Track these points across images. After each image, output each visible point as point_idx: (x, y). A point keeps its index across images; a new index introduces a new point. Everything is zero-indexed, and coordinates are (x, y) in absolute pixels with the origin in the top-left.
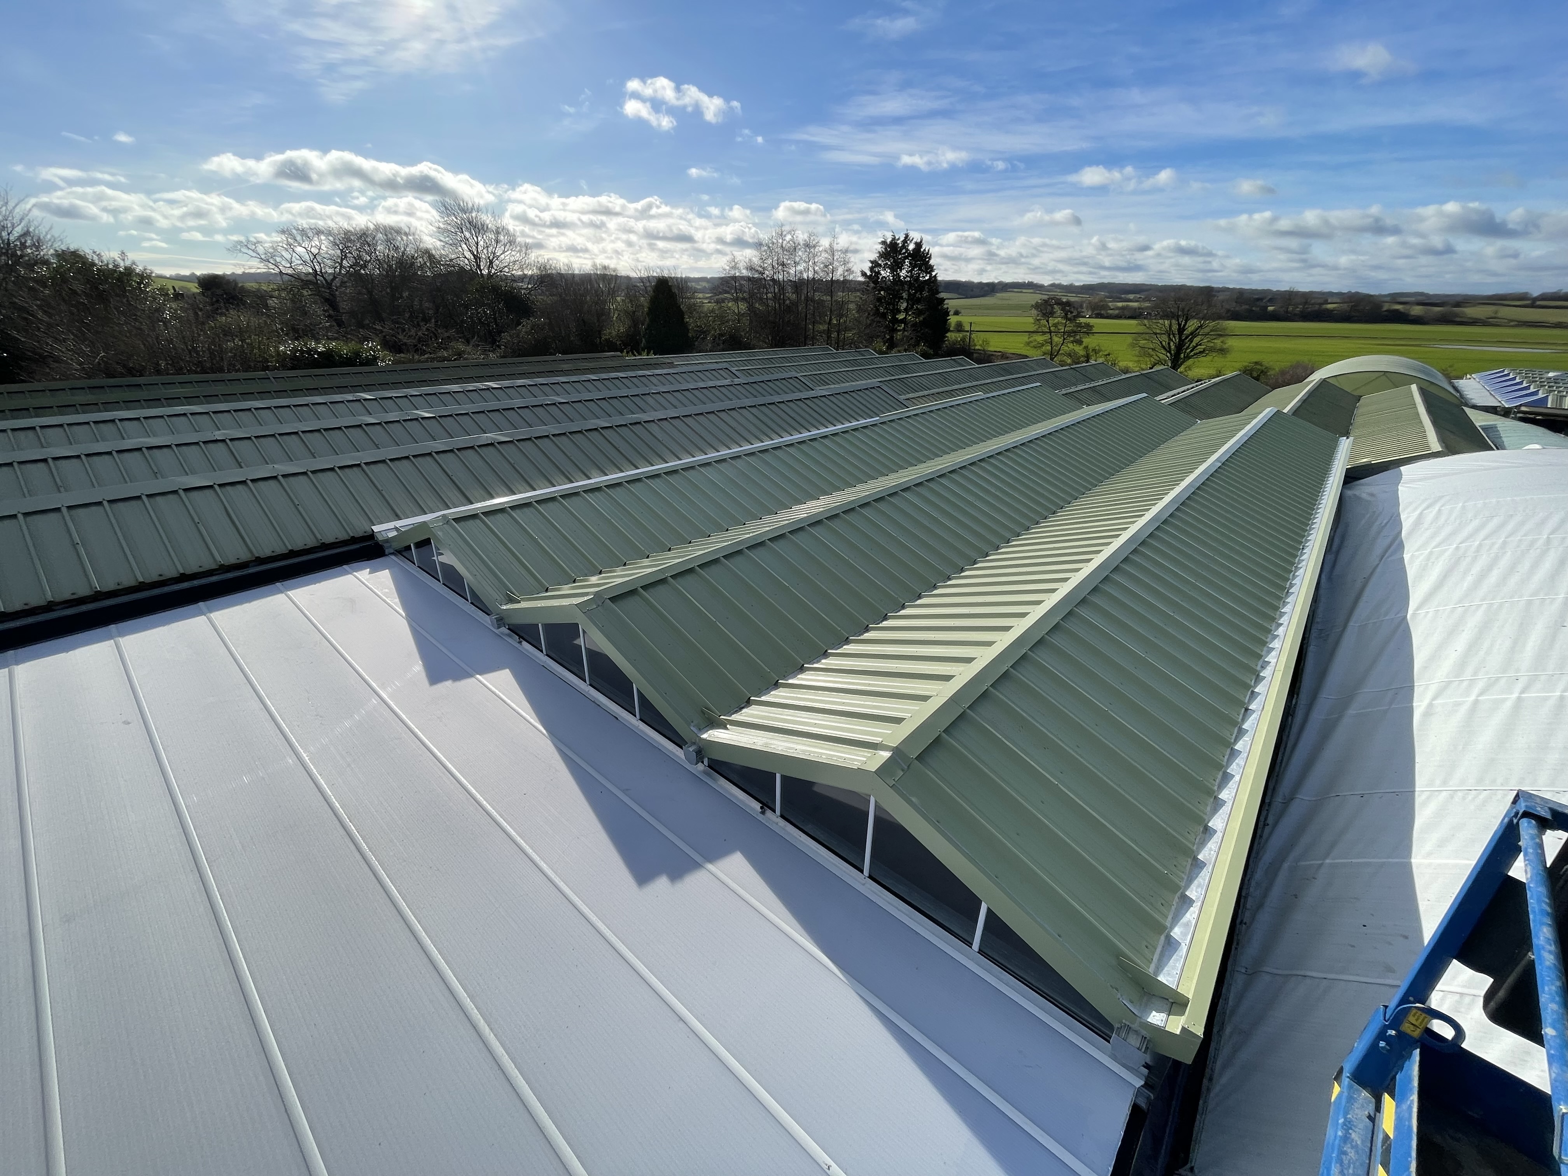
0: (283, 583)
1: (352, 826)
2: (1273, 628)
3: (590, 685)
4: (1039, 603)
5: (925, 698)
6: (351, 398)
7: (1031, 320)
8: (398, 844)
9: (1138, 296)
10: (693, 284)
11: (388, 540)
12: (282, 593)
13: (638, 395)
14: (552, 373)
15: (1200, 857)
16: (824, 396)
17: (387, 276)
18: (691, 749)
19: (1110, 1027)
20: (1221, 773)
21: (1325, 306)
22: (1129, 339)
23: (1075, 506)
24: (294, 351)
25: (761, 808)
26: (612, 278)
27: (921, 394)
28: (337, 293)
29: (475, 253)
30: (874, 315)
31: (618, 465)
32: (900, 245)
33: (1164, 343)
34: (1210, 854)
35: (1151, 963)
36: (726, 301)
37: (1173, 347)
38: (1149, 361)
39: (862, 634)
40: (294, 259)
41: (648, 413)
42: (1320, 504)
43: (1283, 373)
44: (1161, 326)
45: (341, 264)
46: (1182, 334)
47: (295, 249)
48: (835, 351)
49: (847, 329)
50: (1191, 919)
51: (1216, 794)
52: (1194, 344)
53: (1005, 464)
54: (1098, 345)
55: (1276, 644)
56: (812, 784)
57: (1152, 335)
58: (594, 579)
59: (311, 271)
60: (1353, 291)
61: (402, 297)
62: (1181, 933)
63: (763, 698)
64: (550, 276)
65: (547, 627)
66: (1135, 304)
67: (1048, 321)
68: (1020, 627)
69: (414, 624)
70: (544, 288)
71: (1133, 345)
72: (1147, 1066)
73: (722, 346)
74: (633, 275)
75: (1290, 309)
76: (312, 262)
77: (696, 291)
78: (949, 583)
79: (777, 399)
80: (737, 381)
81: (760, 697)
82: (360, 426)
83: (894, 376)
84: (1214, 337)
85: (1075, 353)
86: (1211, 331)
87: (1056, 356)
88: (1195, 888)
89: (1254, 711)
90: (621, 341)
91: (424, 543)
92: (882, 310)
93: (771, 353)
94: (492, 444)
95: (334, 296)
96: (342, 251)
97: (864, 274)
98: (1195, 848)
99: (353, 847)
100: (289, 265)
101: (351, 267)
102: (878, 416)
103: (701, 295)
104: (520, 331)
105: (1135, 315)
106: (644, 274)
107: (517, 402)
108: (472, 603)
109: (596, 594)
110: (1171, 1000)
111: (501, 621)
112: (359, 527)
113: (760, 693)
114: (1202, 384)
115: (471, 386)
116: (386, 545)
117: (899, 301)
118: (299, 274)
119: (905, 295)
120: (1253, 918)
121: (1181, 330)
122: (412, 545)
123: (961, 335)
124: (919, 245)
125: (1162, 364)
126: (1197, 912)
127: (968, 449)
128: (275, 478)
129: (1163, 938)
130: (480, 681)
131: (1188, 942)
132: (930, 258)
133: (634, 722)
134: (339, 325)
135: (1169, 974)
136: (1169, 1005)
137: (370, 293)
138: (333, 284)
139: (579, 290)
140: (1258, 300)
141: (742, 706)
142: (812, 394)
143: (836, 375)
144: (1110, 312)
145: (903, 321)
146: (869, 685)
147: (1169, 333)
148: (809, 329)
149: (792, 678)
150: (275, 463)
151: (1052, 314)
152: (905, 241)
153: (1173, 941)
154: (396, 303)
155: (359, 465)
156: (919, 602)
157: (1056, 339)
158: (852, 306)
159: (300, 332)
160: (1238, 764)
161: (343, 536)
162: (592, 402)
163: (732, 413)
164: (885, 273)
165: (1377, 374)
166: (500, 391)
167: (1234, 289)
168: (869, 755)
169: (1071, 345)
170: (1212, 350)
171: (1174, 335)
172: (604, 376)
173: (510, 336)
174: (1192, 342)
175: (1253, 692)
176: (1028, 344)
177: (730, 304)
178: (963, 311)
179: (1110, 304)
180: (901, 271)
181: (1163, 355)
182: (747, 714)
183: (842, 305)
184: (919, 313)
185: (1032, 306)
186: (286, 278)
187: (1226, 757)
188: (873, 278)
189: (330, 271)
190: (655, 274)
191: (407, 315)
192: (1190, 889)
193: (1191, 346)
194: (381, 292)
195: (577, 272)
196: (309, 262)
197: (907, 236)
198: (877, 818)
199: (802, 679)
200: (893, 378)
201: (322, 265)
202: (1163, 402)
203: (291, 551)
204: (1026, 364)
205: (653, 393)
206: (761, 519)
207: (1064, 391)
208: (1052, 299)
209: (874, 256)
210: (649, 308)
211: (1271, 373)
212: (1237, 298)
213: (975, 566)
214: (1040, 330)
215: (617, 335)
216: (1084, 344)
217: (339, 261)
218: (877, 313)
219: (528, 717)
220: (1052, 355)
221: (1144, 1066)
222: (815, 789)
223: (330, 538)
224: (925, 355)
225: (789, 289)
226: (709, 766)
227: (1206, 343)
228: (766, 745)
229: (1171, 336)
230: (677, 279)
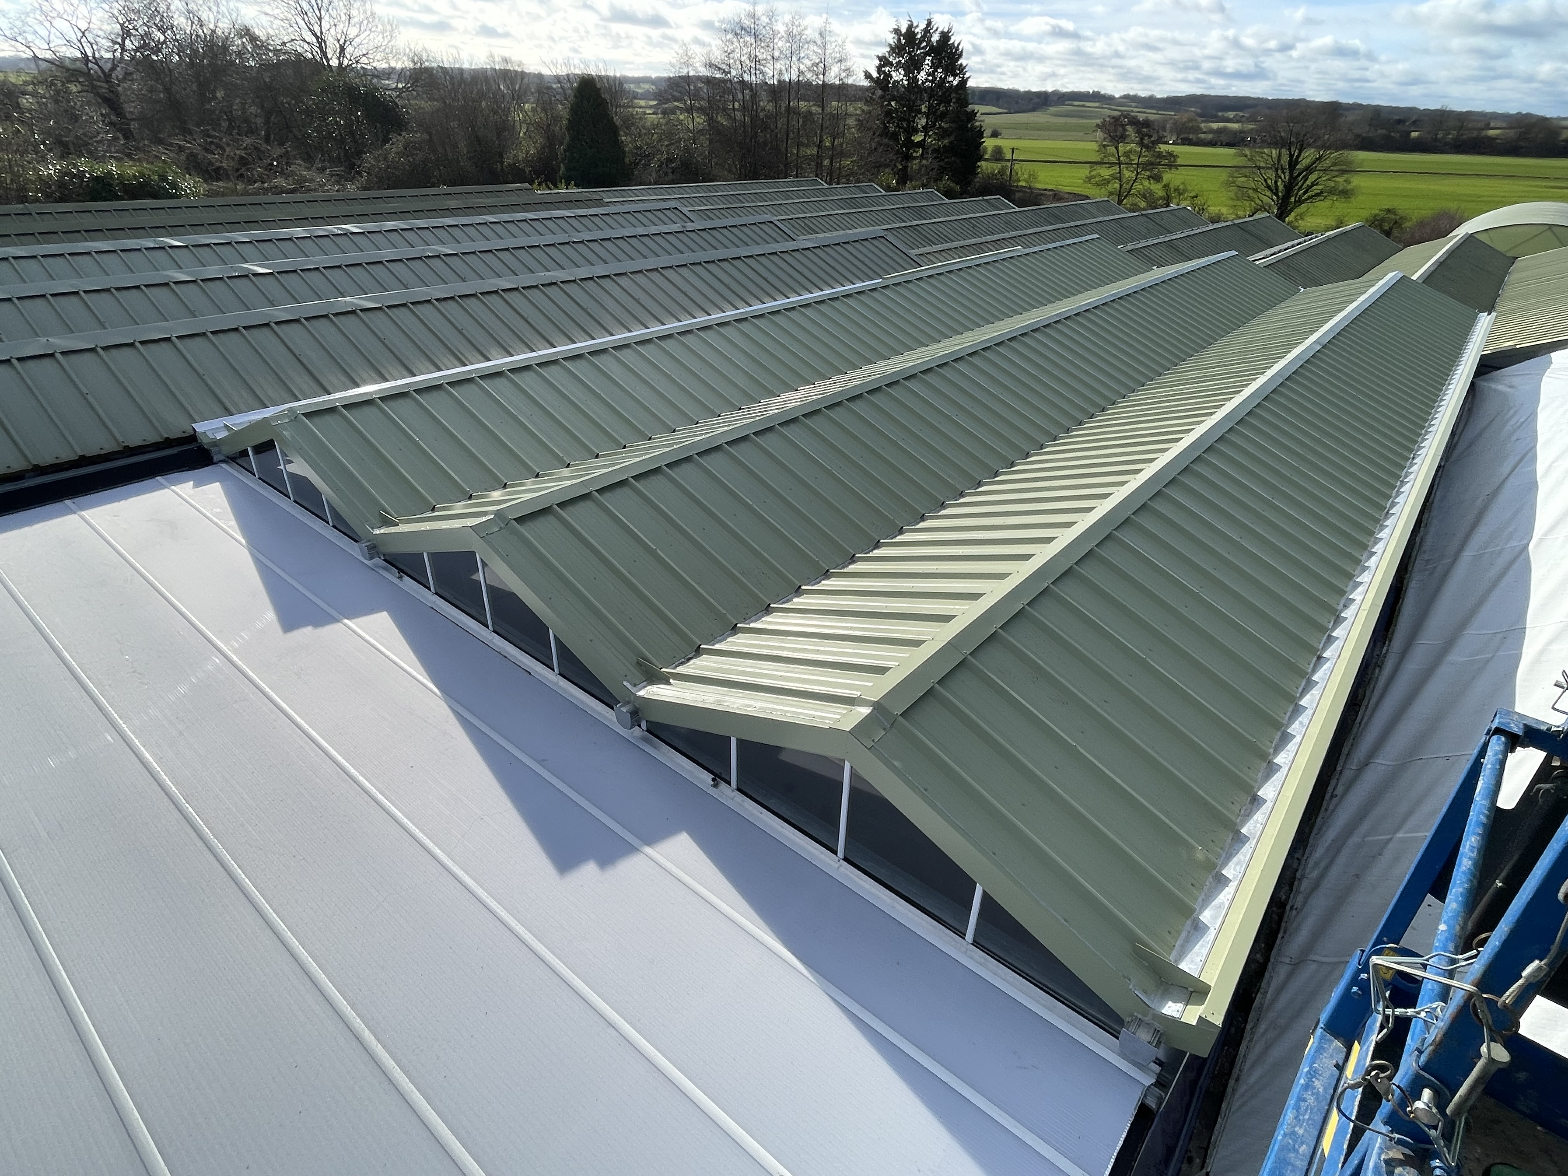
0: (75, 500)
1: (190, 809)
2: (1363, 558)
3: (494, 631)
4: (1069, 525)
5: (917, 643)
6: (152, 245)
7: (1094, 146)
8: (250, 829)
9: (1241, 114)
10: (632, 86)
11: (216, 443)
12: (75, 513)
13: (553, 245)
14: (432, 212)
15: (1244, 831)
16: (808, 249)
17: (192, 64)
18: (624, 709)
19: (1121, 1022)
20: (1279, 734)
21: (1484, 133)
22: (1224, 175)
23: (1132, 401)
24: (63, 173)
25: (713, 780)
26: (516, 76)
27: (940, 247)
28: (119, 88)
29: (319, 34)
30: (881, 135)
31: (529, 343)
32: (919, 36)
33: (1269, 181)
34: (1255, 827)
35: (1172, 950)
36: (678, 113)
37: (1281, 187)
38: (1248, 207)
39: (847, 566)
40: (52, 37)
41: (567, 271)
42: (1442, 400)
43: (1421, 224)
44: (1266, 158)
45: (123, 46)
46: (1294, 169)
47: (53, 21)
48: (826, 186)
49: (842, 155)
50: (1225, 900)
51: (1270, 757)
52: (1309, 182)
53: (1045, 345)
54: (1183, 183)
55: (1364, 578)
56: (778, 749)
57: (1255, 170)
58: (496, 495)
59: (79, 55)
60: (1524, 112)
61: (215, 98)
62: (1212, 916)
63: (718, 646)
64: (428, 70)
65: (434, 556)
66: (1236, 126)
67: (1117, 148)
68: (1043, 555)
69: (258, 554)
70: (420, 89)
71: (1229, 184)
72: (1158, 1062)
73: (671, 176)
74: (546, 72)
75: (1440, 135)
76: (80, 42)
77: (636, 96)
78: (962, 500)
79: (743, 252)
80: (690, 226)
81: (713, 645)
82: (166, 284)
83: (905, 221)
84: (1337, 173)
85: (1151, 193)
86: (1334, 164)
87: (1125, 197)
88: (1233, 866)
89: (1328, 659)
90: (531, 166)
91: (266, 447)
92: (892, 129)
93: (738, 187)
94: (353, 312)
95: (117, 95)
96: (122, 25)
97: (868, 76)
98: (1238, 821)
99: (193, 835)
100: (47, 47)
101: (137, 50)
102: (881, 277)
103: (642, 103)
104: (388, 152)
105: (1234, 141)
106: (562, 71)
107: (388, 254)
108: (334, 527)
109: (497, 513)
110: (1190, 989)
111: (374, 549)
112: (176, 426)
113: (713, 640)
114: (1312, 239)
115: (321, 230)
116: (214, 450)
117: (916, 115)
118: (62, 59)
119: (924, 108)
120: (1305, 903)
121: (1293, 163)
122: (249, 449)
123: (999, 165)
124: (945, 36)
125: (1266, 210)
126: (1233, 892)
127: (997, 324)
128: (52, 355)
129: (1189, 922)
130: (349, 627)
131: (1217, 926)
132: (960, 55)
133: (551, 677)
134: (126, 137)
135: (1192, 961)
136: (1188, 995)
137: (167, 90)
138: (113, 75)
139: (471, 93)
140: (1399, 122)
141: (690, 656)
142: (790, 245)
143: (827, 220)
144: (1202, 136)
145: (921, 144)
146: (851, 628)
147: (1277, 167)
148: (792, 153)
149: (756, 621)
150: (50, 336)
151: (1123, 138)
152: (926, 31)
153: (1201, 925)
154: (208, 107)
155: (168, 340)
156: (921, 525)
157: (1127, 174)
158: (851, 122)
159: (71, 146)
160: (1301, 723)
161: (152, 438)
162: (490, 254)
163: (681, 270)
164: (898, 76)
165: (1542, 228)
166: (362, 236)
167: (1368, 106)
168: (844, 712)
169: (1146, 183)
170: (1332, 192)
171: (1283, 169)
172: (506, 217)
173: (375, 158)
174: (1306, 180)
175: (1330, 636)
176: (1089, 179)
177: (682, 117)
178: (1003, 131)
179: (1202, 125)
180: (919, 73)
181: (1267, 198)
182: (698, 666)
183: (837, 118)
184: (943, 134)
185: (1098, 125)
186: (44, 65)
187: (1288, 714)
188: (882, 83)
189: (109, 55)
190: (578, 72)
191: (225, 124)
192: (1227, 868)
193: (1305, 186)
194: (185, 89)
195: (466, 66)
196: (76, 41)
197: (929, 23)
198: (852, 789)
199: (768, 622)
200: (904, 224)
201: (95, 47)
202: (1258, 263)
203: (82, 457)
204: (1084, 209)
205: (574, 242)
206: (719, 416)
207: (1130, 247)
208: (1125, 117)
209: (884, 51)
210: (569, 120)
211: (1408, 224)
212: (1372, 119)
213: (996, 479)
214: (1106, 160)
215: (524, 159)
216: (1165, 181)
217: (119, 40)
218: (885, 133)
219: (414, 673)
220: (1121, 196)
221: (1155, 1063)
222: (783, 757)
223: (135, 441)
224: (949, 194)
225: (764, 95)
226: (648, 731)
227: (1325, 182)
228: (719, 702)
229: (1280, 172)
230: (608, 78)
